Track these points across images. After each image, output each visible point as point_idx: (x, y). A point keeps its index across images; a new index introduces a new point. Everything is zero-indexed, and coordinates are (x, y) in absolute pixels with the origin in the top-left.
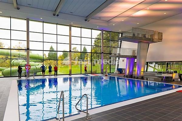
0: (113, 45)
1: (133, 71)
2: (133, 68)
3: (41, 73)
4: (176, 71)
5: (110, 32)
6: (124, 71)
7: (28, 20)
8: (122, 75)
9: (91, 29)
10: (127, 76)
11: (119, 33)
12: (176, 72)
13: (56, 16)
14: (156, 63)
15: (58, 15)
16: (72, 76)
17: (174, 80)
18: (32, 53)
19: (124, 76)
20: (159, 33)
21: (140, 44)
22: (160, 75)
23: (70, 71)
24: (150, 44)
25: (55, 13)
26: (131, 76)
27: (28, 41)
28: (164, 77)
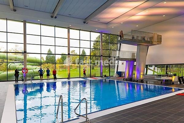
0: (113, 48)
1: (132, 74)
2: (132, 72)
3: (39, 77)
4: (176, 74)
5: (109, 34)
6: (123, 74)
7: (25, 22)
8: (122, 79)
9: (90, 32)
10: (127, 80)
11: (117, 35)
12: (175, 75)
13: (53, 19)
14: (156, 66)
15: (56, 17)
16: (71, 80)
17: (173, 83)
18: (29, 57)
19: (124, 79)
20: (158, 36)
21: (139, 46)
22: (159, 78)
23: (69, 75)
24: (149, 47)
25: (52, 15)
26: (131, 79)
27: (25, 43)
28: (163, 80)
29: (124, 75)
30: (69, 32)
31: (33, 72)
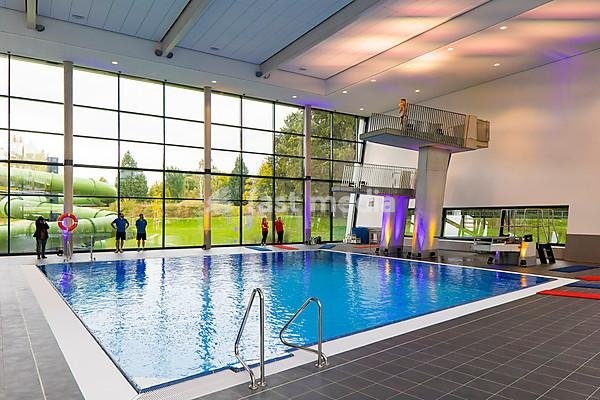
0: (340, 154)
1: (403, 235)
2: (403, 228)
4: (531, 236)
5: (332, 112)
6: (375, 235)
7: (69, 67)
8: (370, 249)
9: (274, 103)
10: (386, 252)
11: (357, 117)
12: (528, 238)
13: (163, 59)
14: (465, 211)
15: (170, 56)
16: (213, 252)
17: (524, 262)
18: (80, 176)
19: (378, 250)
20: (480, 122)
21: (425, 153)
22: (485, 248)
23: (208, 236)
24: (452, 155)
25: (159, 49)
26: (397, 250)
27: (68, 135)
28: (494, 253)
29: (379, 237)
30: (208, 101)
31: (91, 225)
